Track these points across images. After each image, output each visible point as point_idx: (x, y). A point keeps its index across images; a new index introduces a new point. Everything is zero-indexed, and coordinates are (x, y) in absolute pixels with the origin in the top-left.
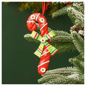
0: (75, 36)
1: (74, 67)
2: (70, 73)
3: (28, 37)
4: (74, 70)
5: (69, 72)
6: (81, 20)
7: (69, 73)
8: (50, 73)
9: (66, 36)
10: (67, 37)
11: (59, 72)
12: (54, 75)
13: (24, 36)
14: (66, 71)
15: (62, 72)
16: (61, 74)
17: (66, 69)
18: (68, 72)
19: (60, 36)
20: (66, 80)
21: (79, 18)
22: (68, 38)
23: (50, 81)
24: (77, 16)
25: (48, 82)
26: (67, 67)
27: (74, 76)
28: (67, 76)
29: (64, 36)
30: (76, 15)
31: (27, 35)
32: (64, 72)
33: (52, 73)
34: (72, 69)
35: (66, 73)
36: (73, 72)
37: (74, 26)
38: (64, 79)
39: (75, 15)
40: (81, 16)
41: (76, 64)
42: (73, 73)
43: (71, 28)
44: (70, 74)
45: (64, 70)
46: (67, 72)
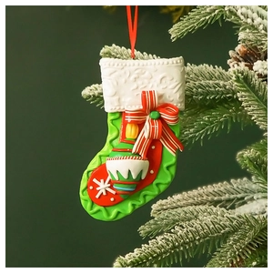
0: (243, 79)
1: (253, 177)
2: (243, 198)
3: (94, 96)
4: (254, 186)
5: (239, 196)
6: (256, 29)
7: (239, 199)
8: (179, 203)
9: (217, 82)
10: (221, 83)
11: (205, 198)
12: (191, 208)
13: (83, 93)
14: (229, 192)
15: (216, 198)
16: (215, 203)
17: (229, 186)
18: (235, 196)
19: (197, 83)
20: (231, 220)
21: (249, 21)
22: (225, 86)
23: (177, 228)
24: (242, 17)
25: (172, 230)
26: (232, 181)
27: (255, 207)
28: (233, 207)
29: (211, 82)
30: (239, 13)
31: (93, 87)
32: (223, 198)
33: (185, 202)
34: (246, 186)
35: (229, 201)
36: (251, 196)
37: (239, 48)
38: (222, 218)
39: (236, 15)
40: (255, 15)
41: (256, 168)
42: (252, 199)
43: (231, 53)
44: (242, 202)
45: (222, 189)
46: (232, 197)
